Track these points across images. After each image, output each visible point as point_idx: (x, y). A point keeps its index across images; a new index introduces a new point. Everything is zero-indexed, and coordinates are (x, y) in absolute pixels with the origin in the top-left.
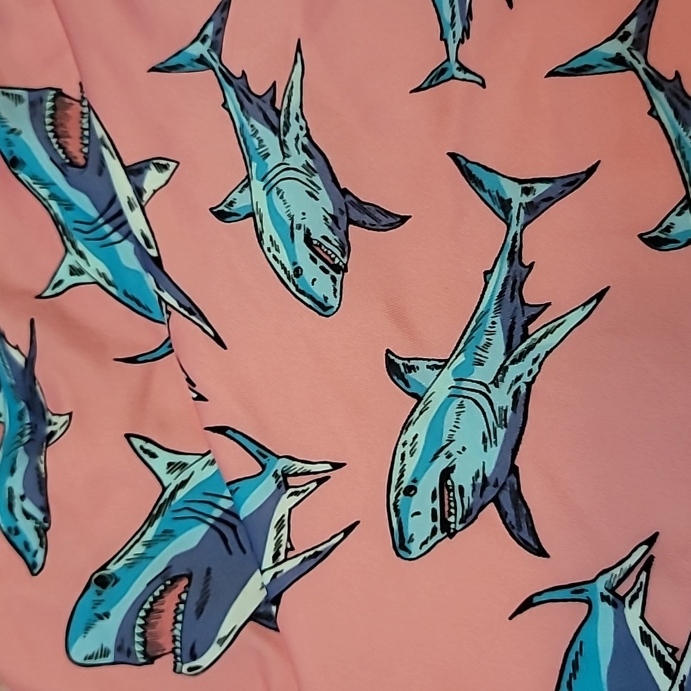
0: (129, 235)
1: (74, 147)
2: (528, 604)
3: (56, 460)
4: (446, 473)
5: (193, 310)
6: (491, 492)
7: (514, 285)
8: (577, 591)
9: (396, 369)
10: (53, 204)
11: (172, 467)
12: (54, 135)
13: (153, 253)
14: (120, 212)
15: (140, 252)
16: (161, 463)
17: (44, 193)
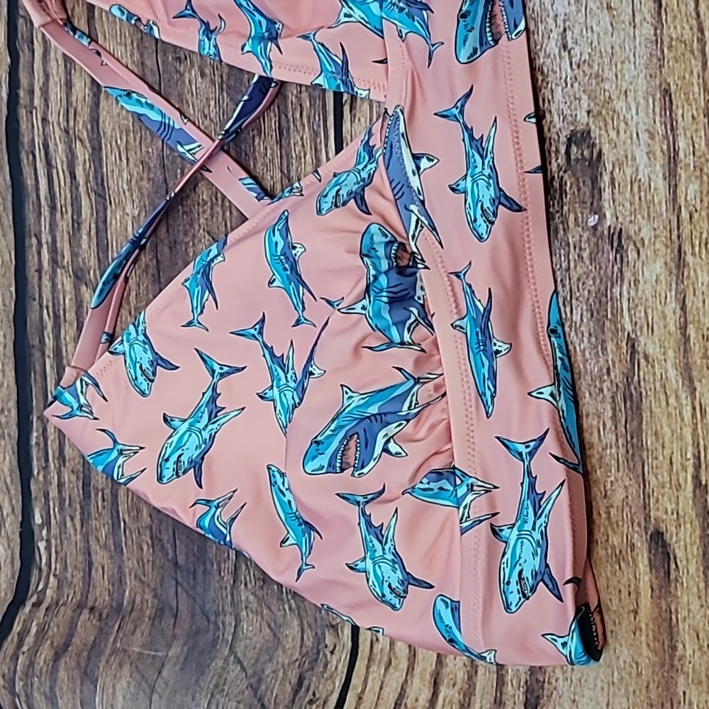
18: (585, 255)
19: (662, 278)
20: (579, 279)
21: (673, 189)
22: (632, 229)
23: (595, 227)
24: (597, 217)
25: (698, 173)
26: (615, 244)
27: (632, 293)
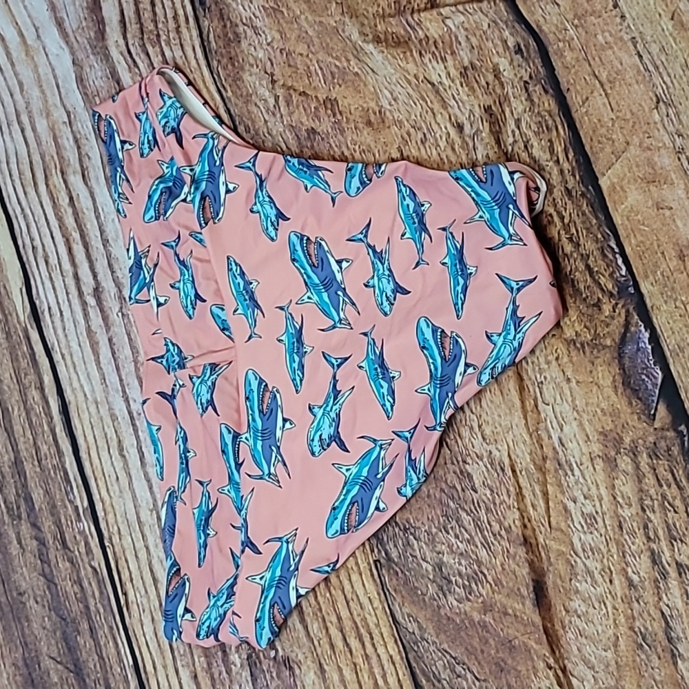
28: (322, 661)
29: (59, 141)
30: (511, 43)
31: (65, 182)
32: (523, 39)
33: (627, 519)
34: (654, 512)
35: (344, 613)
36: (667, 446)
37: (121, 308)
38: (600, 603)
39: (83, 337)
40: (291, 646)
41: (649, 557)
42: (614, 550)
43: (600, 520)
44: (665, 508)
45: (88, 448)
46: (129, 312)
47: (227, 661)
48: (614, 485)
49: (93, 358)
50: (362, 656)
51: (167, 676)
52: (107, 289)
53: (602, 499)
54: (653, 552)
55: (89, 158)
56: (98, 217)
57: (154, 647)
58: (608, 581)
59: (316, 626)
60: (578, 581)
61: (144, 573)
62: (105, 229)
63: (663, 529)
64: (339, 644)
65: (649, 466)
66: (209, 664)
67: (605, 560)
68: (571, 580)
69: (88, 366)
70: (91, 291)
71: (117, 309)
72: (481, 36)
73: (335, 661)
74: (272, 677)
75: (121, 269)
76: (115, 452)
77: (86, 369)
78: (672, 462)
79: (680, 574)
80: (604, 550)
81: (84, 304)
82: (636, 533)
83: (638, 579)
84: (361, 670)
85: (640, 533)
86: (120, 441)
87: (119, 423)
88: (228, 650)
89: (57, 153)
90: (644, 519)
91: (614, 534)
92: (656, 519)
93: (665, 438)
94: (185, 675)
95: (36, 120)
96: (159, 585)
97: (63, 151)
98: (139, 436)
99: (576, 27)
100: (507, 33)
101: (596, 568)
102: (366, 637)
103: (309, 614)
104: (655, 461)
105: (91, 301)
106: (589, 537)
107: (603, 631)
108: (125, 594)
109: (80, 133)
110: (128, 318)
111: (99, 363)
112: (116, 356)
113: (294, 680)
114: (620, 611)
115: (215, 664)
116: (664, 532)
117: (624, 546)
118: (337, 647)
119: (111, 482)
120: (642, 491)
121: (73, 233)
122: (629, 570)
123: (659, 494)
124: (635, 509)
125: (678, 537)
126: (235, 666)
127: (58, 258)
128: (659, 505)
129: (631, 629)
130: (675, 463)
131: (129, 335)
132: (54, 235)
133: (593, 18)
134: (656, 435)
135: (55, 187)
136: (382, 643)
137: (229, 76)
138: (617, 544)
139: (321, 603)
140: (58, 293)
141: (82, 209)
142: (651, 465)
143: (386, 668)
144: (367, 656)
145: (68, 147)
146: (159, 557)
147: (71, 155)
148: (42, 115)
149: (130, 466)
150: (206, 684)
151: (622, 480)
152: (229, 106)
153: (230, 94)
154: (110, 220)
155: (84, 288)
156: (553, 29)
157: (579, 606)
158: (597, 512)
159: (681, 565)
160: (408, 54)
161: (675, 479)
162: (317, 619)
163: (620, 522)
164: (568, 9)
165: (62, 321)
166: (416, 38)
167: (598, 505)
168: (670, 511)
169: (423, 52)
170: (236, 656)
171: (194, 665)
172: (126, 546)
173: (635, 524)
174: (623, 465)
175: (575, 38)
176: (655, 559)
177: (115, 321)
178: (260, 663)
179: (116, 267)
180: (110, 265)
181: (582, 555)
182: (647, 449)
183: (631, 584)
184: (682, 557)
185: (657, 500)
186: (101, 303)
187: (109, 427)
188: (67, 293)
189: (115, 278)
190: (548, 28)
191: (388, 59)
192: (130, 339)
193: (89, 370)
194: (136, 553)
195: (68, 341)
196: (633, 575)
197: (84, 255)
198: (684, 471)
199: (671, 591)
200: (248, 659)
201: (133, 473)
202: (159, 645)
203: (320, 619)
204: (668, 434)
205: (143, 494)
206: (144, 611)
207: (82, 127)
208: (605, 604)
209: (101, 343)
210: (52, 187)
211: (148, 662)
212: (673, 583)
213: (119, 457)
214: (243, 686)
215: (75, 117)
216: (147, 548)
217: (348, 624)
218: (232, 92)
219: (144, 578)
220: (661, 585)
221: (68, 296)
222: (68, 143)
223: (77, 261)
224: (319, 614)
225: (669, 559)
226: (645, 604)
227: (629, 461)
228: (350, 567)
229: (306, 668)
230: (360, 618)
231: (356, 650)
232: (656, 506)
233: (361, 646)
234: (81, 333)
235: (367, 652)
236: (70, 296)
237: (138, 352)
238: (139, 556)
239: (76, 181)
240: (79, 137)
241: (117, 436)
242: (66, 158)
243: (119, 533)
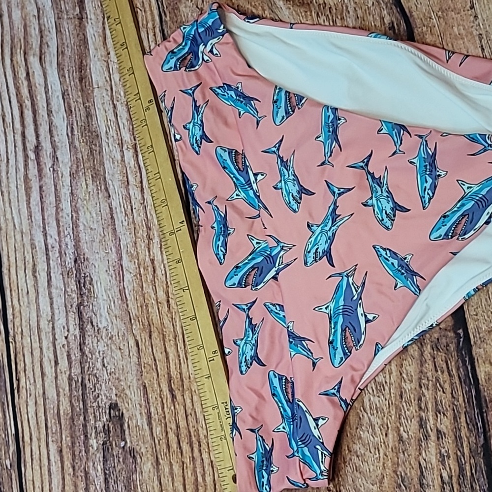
0: (252, 189)
1: (240, 166)
2: (330, 277)
3: (230, 239)
4: (317, 249)
5: (266, 208)
6: (325, 253)
7: (334, 210)
8: (340, 274)
9: (309, 226)
10: (234, 179)
11: (257, 243)
12: (235, 162)
13: (258, 194)
14: (251, 183)
15: (255, 193)
16: (254, 242)
17: (232, 176)
18: (121, 460)
19: (151, 470)
20: (119, 471)
21: (151, 429)
22: (138, 448)
23: (124, 447)
24: (124, 442)
25: (160, 423)
26: (132, 455)
27: (141, 477)
28: (159, 456)
29: (28, 29)
30: (387, 20)
31: (26, 60)
32: (397, 19)
33: (407, 391)
34: (428, 389)
35: (183, 424)
36: (447, 343)
37: (53, 165)
38: (375, 449)
39: (21, 181)
40: (138, 441)
41: (418, 422)
42: (393, 412)
43: (387, 388)
44: (436, 388)
45: (9, 266)
46: (59, 169)
47: (87, 443)
48: (402, 365)
49: (25, 198)
50: (190, 457)
51: (39, 447)
52: (45, 148)
53: (392, 373)
54: (421, 419)
55: (48, 46)
56: (47, 93)
57: (33, 423)
58: (384, 434)
59: (159, 429)
60: (363, 430)
61: (35, 367)
62: (51, 102)
63: (432, 403)
64: (174, 446)
65: (431, 356)
66: (73, 443)
67: (385, 419)
68: (357, 428)
69: (20, 204)
70: (32, 147)
71: (50, 165)
72: (365, 10)
73: (168, 458)
74: (119, 461)
75: (58, 135)
76: (29, 272)
77: (19, 206)
78: (448, 355)
79: (438, 438)
80: (386, 411)
81: (26, 157)
82: (411, 403)
83: (407, 436)
84: (187, 468)
85: (415, 403)
86: (34, 265)
87: (36, 251)
88: (89, 436)
89: (24, 38)
90: (419, 393)
91: (395, 401)
92: (428, 395)
93: (446, 337)
94: (53, 448)
95: (13, 10)
96: (45, 378)
97: (29, 37)
98: (50, 264)
99: (439, 17)
100: (385, 12)
101: (377, 423)
102: (195, 444)
103: (155, 419)
104: (435, 352)
105: (32, 156)
106: (377, 399)
107: (373, 470)
108: (18, 380)
109: (45, 26)
110: (57, 173)
111: (29, 203)
112: (42, 200)
113: (135, 467)
114: (389, 458)
115: (78, 444)
116: (433, 405)
117: (401, 411)
118: (172, 447)
119: (22, 295)
120: (422, 372)
121: (26, 101)
122: (402, 429)
123: (434, 377)
124: (415, 385)
125: (442, 410)
126: (93, 448)
127: (13, 119)
128: (433, 385)
129: (395, 472)
130: (450, 356)
131: (55, 186)
132: (11, 100)
133: (453, 13)
134: (440, 333)
135: (17, 63)
136: (207, 450)
137: (170, 4)
138: (396, 408)
139: (166, 413)
140: (8, 145)
141: (35, 84)
142: (432, 354)
143: (206, 469)
144: (193, 458)
145: (33, 35)
146: (49, 357)
147: (35, 42)
148: (18, 6)
149: (39, 285)
150: (68, 457)
151: (409, 362)
152: (164, 27)
153: (168, 18)
154: (56, 97)
155: (28, 145)
156: (422, 16)
157: (360, 449)
158: (386, 382)
159: (440, 432)
160: (309, 13)
161: (448, 368)
162: (161, 425)
163: (402, 392)
164: (436, 3)
165: (7, 166)
166: (316, 3)
167: (388, 377)
168: (439, 391)
169: (320, 14)
170: (95, 441)
171: (61, 442)
172: (25, 345)
173: (412, 396)
174: (412, 351)
175: (437, 26)
176: (422, 424)
177: (47, 173)
178: (112, 449)
179: (55, 132)
180: (50, 131)
181: (369, 412)
182: (432, 342)
183: (401, 439)
184: (442, 426)
185: (432, 381)
186: (39, 158)
187: (28, 253)
188: (15, 146)
189: (53, 141)
190: (417, 15)
191: (293, 15)
192: (56, 189)
193: (20, 207)
194: (32, 350)
195: (8, 183)
196: (404, 433)
197: (32, 120)
198: (455, 363)
199: (430, 450)
200: (103, 445)
201: (41, 290)
202: (37, 423)
203: (163, 425)
204: (449, 334)
205: (45, 308)
206: (30, 395)
207: (48, 21)
208: (379, 451)
209: (33, 189)
210: (15, 62)
211: (27, 434)
212: (432, 444)
213: (32, 277)
214: (96, 463)
215: (43, 12)
216: (41, 349)
217: (183, 432)
218: (170, 18)
219: (35, 371)
220: (423, 444)
221: (15, 149)
222: (34, 32)
223: (25, 123)
224: (163, 421)
225: (432, 426)
226: (409, 456)
227: (417, 348)
228: (193, 390)
229: (145, 459)
230: (194, 429)
231: (186, 453)
232: (430, 385)
233: (190, 450)
234: (20, 179)
235: (194, 455)
236: (17, 149)
237: (60, 201)
238: (34, 354)
239: (34, 61)
240: (43, 28)
241: (33, 261)
242: (31, 43)
243: (22, 334)
